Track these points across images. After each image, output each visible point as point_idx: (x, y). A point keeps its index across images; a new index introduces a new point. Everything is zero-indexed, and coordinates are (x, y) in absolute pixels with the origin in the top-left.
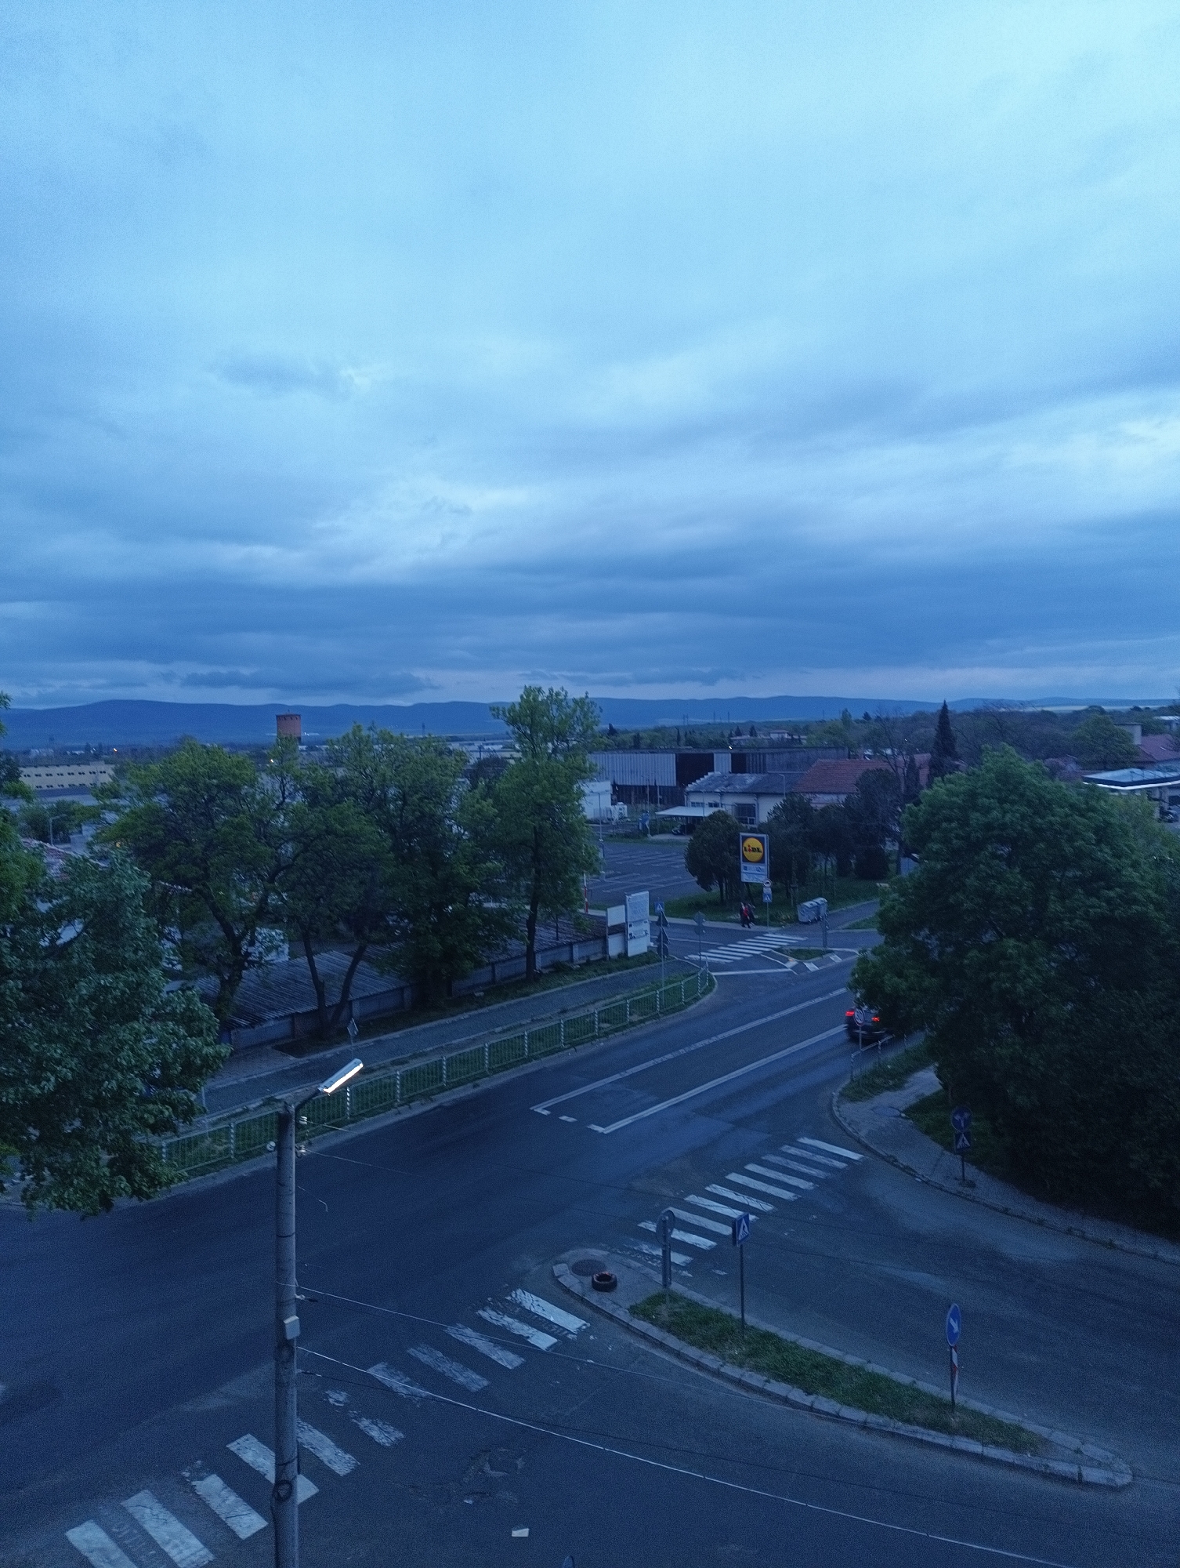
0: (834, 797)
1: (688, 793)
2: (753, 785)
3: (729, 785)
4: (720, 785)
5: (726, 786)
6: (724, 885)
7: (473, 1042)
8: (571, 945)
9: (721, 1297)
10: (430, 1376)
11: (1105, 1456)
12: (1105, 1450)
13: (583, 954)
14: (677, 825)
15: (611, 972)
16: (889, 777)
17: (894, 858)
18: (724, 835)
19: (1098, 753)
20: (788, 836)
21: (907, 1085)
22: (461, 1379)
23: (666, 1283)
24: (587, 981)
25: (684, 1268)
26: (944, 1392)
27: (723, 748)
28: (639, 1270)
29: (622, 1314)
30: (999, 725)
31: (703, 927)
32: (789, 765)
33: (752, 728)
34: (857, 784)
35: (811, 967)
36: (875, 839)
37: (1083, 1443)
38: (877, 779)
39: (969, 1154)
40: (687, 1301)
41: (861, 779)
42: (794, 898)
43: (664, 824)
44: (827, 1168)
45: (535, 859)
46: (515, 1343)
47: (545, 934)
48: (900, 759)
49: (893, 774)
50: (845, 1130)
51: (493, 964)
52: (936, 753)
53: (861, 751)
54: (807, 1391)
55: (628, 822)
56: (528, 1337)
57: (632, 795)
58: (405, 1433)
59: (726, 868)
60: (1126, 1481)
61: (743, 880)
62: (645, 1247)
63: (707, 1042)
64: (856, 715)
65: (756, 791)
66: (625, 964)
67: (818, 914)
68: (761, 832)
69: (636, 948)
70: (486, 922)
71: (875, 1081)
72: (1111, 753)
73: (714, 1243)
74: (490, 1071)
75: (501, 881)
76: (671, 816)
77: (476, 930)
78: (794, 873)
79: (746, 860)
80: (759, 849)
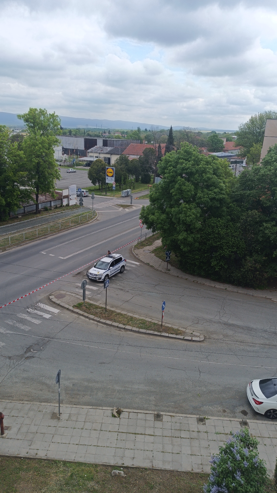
0: (136, 156)
1: (88, 152)
2: (110, 151)
4: (99, 150)
5: (101, 151)
6: (100, 184)
7: (19, 232)
8: (51, 201)
9: (100, 302)
10: (12, 328)
11: (198, 334)
12: (198, 333)
13: (55, 204)
14: (85, 163)
15: (64, 210)
16: (153, 151)
17: (153, 177)
18: (101, 167)
19: (213, 146)
20: (121, 168)
21: (153, 244)
22: (22, 328)
23: (84, 299)
24: (57, 213)
25: (89, 295)
26: (160, 322)
27: (100, 137)
28: (76, 296)
29: (71, 308)
30: (187, 135)
31: (94, 197)
32: (121, 145)
33: (109, 131)
34: (143, 152)
35: (127, 210)
36: (147, 171)
37: (193, 332)
38: (150, 151)
39: (169, 262)
40: (90, 303)
41: (144, 151)
42: (122, 189)
43: (80, 163)
44: (130, 267)
45: (38, 172)
46: (38, 317)
47: (42, 198)
48: (157, 145)
49: (154, 149)
50: (135, 257)
51: (24, 207)
52: (168, 144)
53: (144, 142)
54: (123, 324)
55: (68, 161)
56: (43, 315)
57: (69, 152)
58: (5, 343)
59: (101, 178)
60: (203, 339)
61: (107, 182)
62: (77, 290)
63: (95, 232)
64: (142, 129)
65: (111, 153)
66: (68, 208)
67: (128, 194)
68: (112, 167)
69: (72, 203)
70: (21, 193)
71: (144, 243)
72: (217, 147)
73: (98, 288)
74: (25, 241)
75: (26, 179)
76: (83, 160)
77: (18, 196)
78: (122, 181)
79: (107, 176)
80: (112, 172)
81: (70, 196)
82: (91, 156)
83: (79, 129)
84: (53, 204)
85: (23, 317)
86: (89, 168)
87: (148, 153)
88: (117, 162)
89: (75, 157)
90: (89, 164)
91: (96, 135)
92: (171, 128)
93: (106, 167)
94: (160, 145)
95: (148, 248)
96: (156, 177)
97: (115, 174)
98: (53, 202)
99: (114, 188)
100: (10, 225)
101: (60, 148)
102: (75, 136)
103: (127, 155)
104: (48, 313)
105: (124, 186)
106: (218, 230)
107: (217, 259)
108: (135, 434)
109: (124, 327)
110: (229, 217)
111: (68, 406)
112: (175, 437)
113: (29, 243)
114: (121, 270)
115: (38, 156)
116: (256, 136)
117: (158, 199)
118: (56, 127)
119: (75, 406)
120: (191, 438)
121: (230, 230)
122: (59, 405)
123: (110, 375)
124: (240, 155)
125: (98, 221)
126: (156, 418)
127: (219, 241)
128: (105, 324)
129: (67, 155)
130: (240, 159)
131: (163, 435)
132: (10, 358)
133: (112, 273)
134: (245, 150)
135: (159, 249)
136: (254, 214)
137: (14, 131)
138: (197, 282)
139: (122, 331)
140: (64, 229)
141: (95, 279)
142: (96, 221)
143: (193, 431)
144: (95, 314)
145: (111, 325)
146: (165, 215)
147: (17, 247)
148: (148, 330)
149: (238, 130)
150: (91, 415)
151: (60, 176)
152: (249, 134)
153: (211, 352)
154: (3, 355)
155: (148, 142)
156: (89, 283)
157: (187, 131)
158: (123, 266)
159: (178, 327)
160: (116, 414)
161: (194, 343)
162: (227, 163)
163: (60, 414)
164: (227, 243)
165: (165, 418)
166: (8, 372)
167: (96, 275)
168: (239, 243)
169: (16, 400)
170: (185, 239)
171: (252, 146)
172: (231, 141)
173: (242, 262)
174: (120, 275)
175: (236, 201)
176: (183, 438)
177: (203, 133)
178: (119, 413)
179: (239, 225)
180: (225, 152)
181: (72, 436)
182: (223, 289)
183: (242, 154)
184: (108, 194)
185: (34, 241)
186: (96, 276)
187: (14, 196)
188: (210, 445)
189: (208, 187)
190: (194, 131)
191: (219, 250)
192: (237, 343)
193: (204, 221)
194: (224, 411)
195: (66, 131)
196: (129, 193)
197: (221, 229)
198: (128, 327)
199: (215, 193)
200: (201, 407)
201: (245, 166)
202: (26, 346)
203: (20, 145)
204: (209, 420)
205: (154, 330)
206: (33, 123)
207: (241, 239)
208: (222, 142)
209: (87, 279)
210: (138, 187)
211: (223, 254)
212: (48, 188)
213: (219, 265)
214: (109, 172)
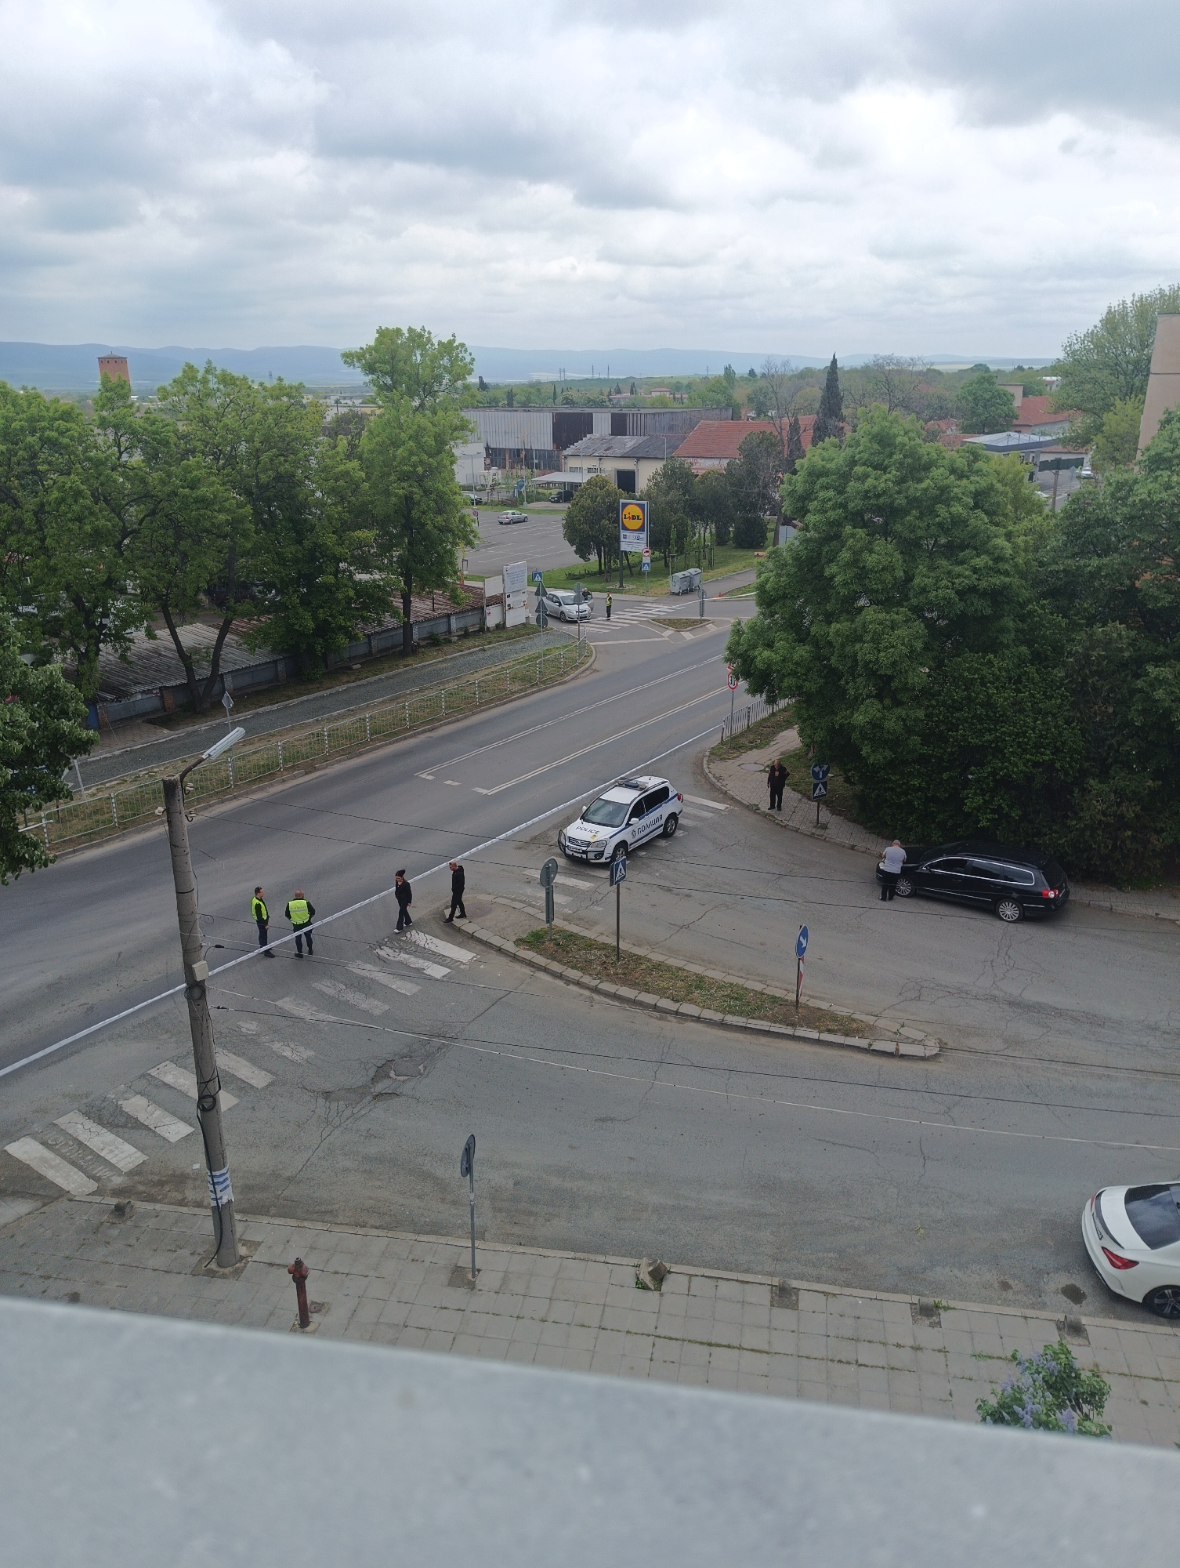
0: (716, 462)
1: (566, 457)
2: (635, 449)
3: (608, 449)
4: (599, 448)
5: (606, 450)
6: (602, 554)
7: (353, 712)
8: (448, 616)
9: (599, 928)
10: (335, 1005)
11: (920, 1036)
12: (920, 1030)
13: (461, 625)
14: (555, 492)
15: (490, 643)
16: (773, 440)
17: (772, 527)
18: (604, 502)
19: (979, 415)
20: (668, 503)
21: (772, 743)
22: (364, 1006)
23: (549, 919)
24: (467, 652)
25: (565, 907)
26: (790, 994)
27: (603, 407)
28: (524, 910)
29: (509, 946)
30: (888, 382)
32: (671, 428)
33: (633, 386)
34: (740, 448)
35: (687, 636)
36: (754, 507)
37: (903, 1026)
38: (761, 442)
39: (824, 802)
40: (568, 933)
41: (744, 442)
42: (673, 568)
43: (540, 490)
44: (696, 817)
45: (407, 526)
46: (412, 974)
47: (421, 607)
48: (785, 420)
49: (777, 436)
50: (713, 785)
51: (368, 636)
52: (821, 415)
53: (743, 413)
54: (673, 1000)
55: (503, 488)
56: (424, 969)
57: (507, 459)
58: (315, 1051)
59: (605, 536)
60: (934, 1052)
61: (623, 548)
62: (529, 891)
63: (586, 709)
64: (741, 370)
65: (637, 455)
66: (503, 635)
67: (691, 583)
68: (641, 499)
69: (514, 618)
70: (358, 594)
71: (743, 741)
72: (991, 415)
73: (592, 885)
74: (371, 740)
75: (372, 551)
76: (548, 483)
77: (349, 603)
78: (673, 542)
79: (625, 528)
80: (638, 517)
81: (509, 596)
82: (572, 470)
83: (539, 383)
84: (455, 624)
85: (367, 974)
86: (565, 506)
87: (757, 451)
88: (655, 484)
89: (524, 472)
90: (567, 493)
91: (589, 400)
92: (834, 361)
93: (622, 501)
94: (796, 421)
95: (754, 755)
96: (783, 524)
97: (651, 521)
98: (454, 617)
99: (645, 568)
100: (328, 692)
101: (478, 448)
102: (526, 406)
103: (691, 460)
104: (441, 961)
105: (679, 560)
106: (988, 693)
107: (982, 790)
108: (710, 1345)
109: (673, 1006)
110: (1024, 649)
111: (499, 1247)
112: (840, 1361)
113: (383, 746)
114: (665, 829)
115: (406, 477)
116: (1125, 374)
117: (785, 596)
118: (460, 382)
119: (521, 1249)
120: (892, 1368)
121: (1029, 691)
122: (473, 1244)
123: (631, 1158)
124: (1071, 439)
125: (595, 674)
126: (776, 1298)
127: (990, 730)
128: (615, 996)
129: (499, 468)
130: (1070, 453)
131: (801, 1354)
132: (327, 1095)
133: (636, 838)
134: (1088, 421)
135: (792, 759)
136: (1115, 635)
137: (341, 403)
139: (669, 1021)
140: (487, 703)
141: (584, 856)
142: (588, 672)
143: (898, 1346)
144: (584, 966)
145: (634, 1002)
146: (807, 648)
147: (348, 759)
148: (753, 1018)
149: (1061, 355)
150: (572, 1279)
151: (474, 537)
152: (1100, 369)
153: (964, 1093)
154: (308, 1088)
155: (759, 415)
156: (564, 868)
157: (887, 368)
158: (673, 816)
159: (851, 1012)
160: (648, 1280)
161: (904, 1064)
162: (1019, 467)
163: (476, 1270)
164: (1018, 735)
165: (806, 1301)
166: (324, 1135)
167: (589, 844)
168: (1060, 734)
169: (346, 1224)
170: (875, 725)
171: (1108, 407)
172: (1040, 394)
173: (1074, 797)
174: (663, 843)
175: (1053, 593)
176: (865, 1365)
177: (943, 371)
178: (659, 1276)
179: (1059, 673)
180: (1019, 432)
181: (512, 1342)
183: (1078, 436)
184: (627, 586)
185: (397, 741)
186: (588, 846)
187: (338, 602)
188: (953, 1393)
189: (951, 550)
190: (911, 369)
191: (992, 760)
192: (1054, 1065)
193: (939, 665)
194: (1005, 1286)
195: (499, 393)
196: (696, 582)
197: (997, 688)
198: (687, 1008)
199: (975, 570)
200: (925, 1269)
201: (1088, 477)
202: (375, 1061)
203: (355, 445)
204: (951, 1311)
205: (774, 1020)
206: (391, 374)
207: (1068, 722)
208: (1007, 399)
209: (559, 856)
210: (724, 562)
211: (1005, 771)
212: (440, 575)
213: (989, 808)
214: (629, 518)
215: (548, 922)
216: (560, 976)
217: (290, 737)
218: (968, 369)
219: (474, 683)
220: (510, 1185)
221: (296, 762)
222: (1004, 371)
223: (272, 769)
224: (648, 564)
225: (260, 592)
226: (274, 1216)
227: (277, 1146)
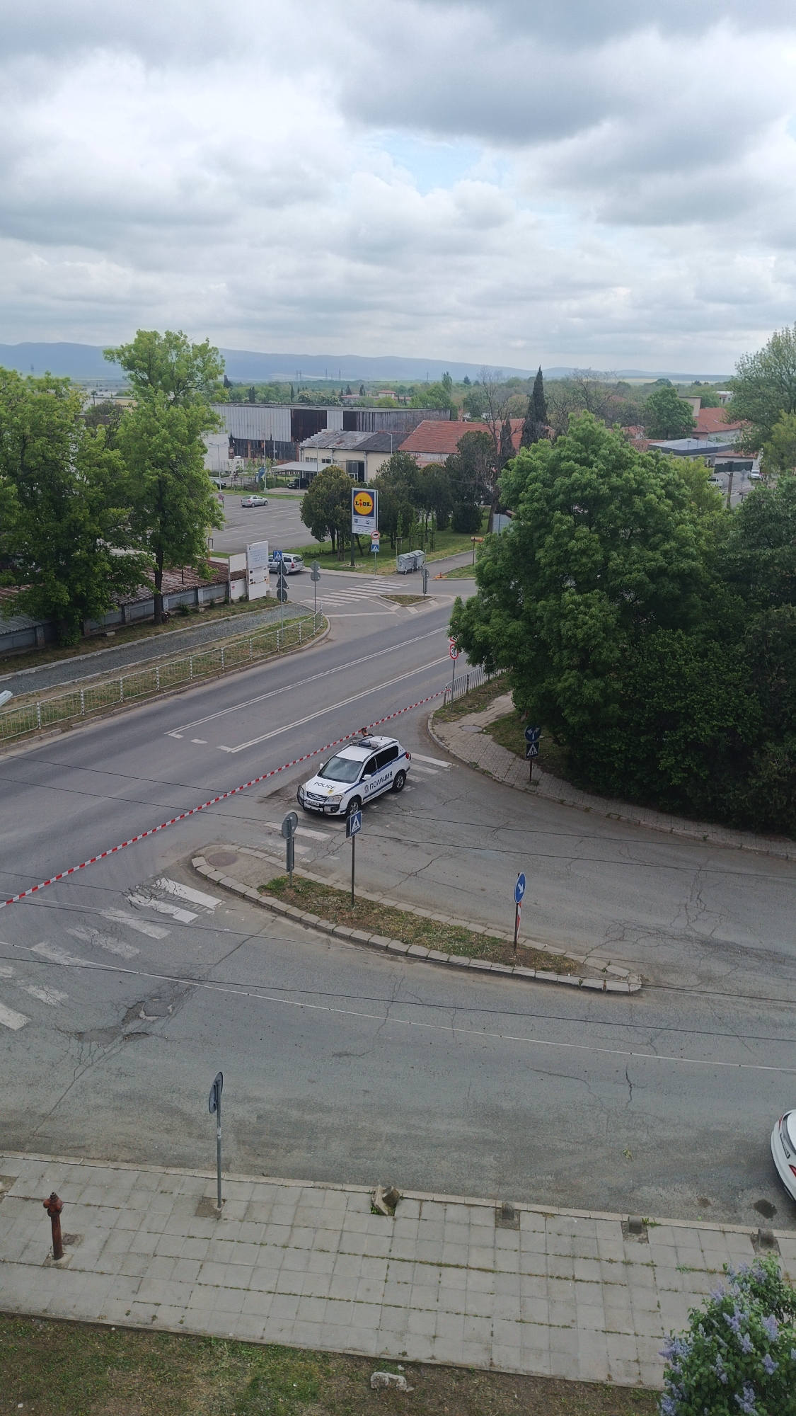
0: (437, 457)
1: (302, 449)
2: (364, 443)
3: (341, 442)
4: (333, 441)
5: (338, 443)
6: (336, 536)
7: (109, 676)
8: (196, 589)
9: (335, 876)
10: (88, 949)
11: (624, 973)
12: (624, 968)
13: (208, 597)
14: (292, 479)
15: (234, 614)
16: (488, 439)
17: (486, 514)
18: (338, 490)
19: (663, 423)
20: (394, 492)
21: (488, 708)
22: (116, 950)
23: (289, 869)
24: (213, 621)
25: (303, 856)
26: (509, 936)
27: (335, 405)
28: (266, 859)
29: (253, 893)
30: (585, 393)
31: (319, 575)
32: (396, 426)
33: (362, 387)
34: (458, 445)
35: (413, 611)
36: (471, 497)
37: (609, 964)
38: (477, 441)
39: (537, 760)
40: (307, 881)
41: (462, 440)
42: (399, 550)
43: (279, 478)
44: (423, 774)
45: (160, 508)
46: (161, 920)
47: (171, 579)
48: (499, 423)
49: (491, 436)
50: (437, 745)
51: (122, 606)
52: (529, 419)
53: (460, 414)
54: (402, 942)
55: (246, 475)
56: (173, 915)
57: (249, 449)
58: (68, 994)
59: (338, 520)
60: (637, 988)
61: (354, 532)
62: (270, 841)
63: (322, 675)
64: (457, 378)
65: (366, 449)
66: (247, 606)
67: (415, 564)
68: (371, 487)
69: (256, 592)
70: (114, 569)
71: (462, 705)
72: (673, 424)
73: (329, 836)
74: (124, 701)
75: (127, 529)
76: (286, 471)
77: (105, 575)
78: (399, 526)
79: (356, 513)
80: (368, 503)
81: (251, 572)
82: (309, 460)
83: (278, 383)
84: (202, 596)
85: (119, 920)
86: (303, 492)
87: (473, 446)
88: (383, 475)
89: (265, 461)
90: (304, 481)
91: (323, 399)
92: (540, 373)
93: (354, 489)
94: (508, 423)
95: (473, 717)
96: (496, 513)
97: (380, 507)
98: (202, 590)
99: (375, 550)
100: (84, 657)
101: (223, 439)
102: (266, 402)
103: (415, 454)
104: (189, 906)
105: (404, 543)
106: (678, 664)
107: (675, 751)
108: (440, 1265)
109: (403, 948)
111: (243, 1178)
112: (558, 1278)
113: (135, 707)
114: (395, 784)
115: (158, 463)
116: (789, 391)
117: (501, 578)
118: (210, 381)
119: (264, 1180)
120: (606, 1283)
122: (220, 1174)
123: (366, 1091)
124: (743, 446)
125: (329, 643)
126: (500, 1220)
127: (681, 698)
128: (350, 939)
129: (242, 457)
130: (742, 457)
131: (523, 1272)
132: (80, 1036)
133: (369, 793)
134: (758, 430)
135: (507, 722)
136: (788, 616)
137: (97, 395)
138: (619, 819)
139: (399, 961)
140: (235, 667)
141: (321, 810)
142: (323, 642)
143: (611, 1261)
144: (321, 911)
145: (367, 944)
146: (520, 623)
147: (103, 719)
148: (475, 958)
149: (735, 373)
150: (311, 1207)
151: (221, 519)
152: (767, 385)
153: (664, 1025)
154: (62, 1029)
155: (473, 416)
156: (303, 821)
157: (585, 380)
158: (402, 773)
159: (564, 952)
160: (382, 1206)
161: (612, 999)
162: (704, 470)
163: (221, 1201)
164: (705, 703)
165: (527, 1221)
166: (77, 1075)
167: (326, 798)
168: (742, 703)
169: (98, 1159)
171: (777, 419)
172: (715, 405)
173: (753, 758)
174: (392, 797)
175: (732, 578)
176: (581, 1281)
177: (631, 384)
178: (392, 1201)
179: (740, 649)
180: (697, 438)
181: (256, 1268)
182: (695, 838)
183: (749, 443)
184: (358, 565)
185: (148, 702)
186: (325, 801)
187: (95, 575)
188: (661, 1304)
190: (605, 381)
191: (683, 725)
192: (742, 1000)
194: (705, 1203)
195: (241, 391)
196: (420, 563)
197: (685, 660)
198: (416, 950)
199: (665, 555)
200: (634, 1188)
201: (756, 479)
202: (126, 1003)
203: (113, 432)
204: (657, 1228)
205: (494, 959)
206: (148, 370)
207: (748, 692)
208: (687, 410)
209: (298, 809)
210: (444, 545)
211: (695, 734)
212: (190, 552)
213: (681, 768)
214: (361, 504)
215: (289, 870)
216: (300, 921)
217: (48, 699)
218: (652, 384)
219: (220, 650)
220: (254, 1119)
221: (53, 720)
222: (684, 386)
223: (31, 727)
224: (377, 546)
225: (21, 564)
226: (29, 1151)
227: (32, 1084)
